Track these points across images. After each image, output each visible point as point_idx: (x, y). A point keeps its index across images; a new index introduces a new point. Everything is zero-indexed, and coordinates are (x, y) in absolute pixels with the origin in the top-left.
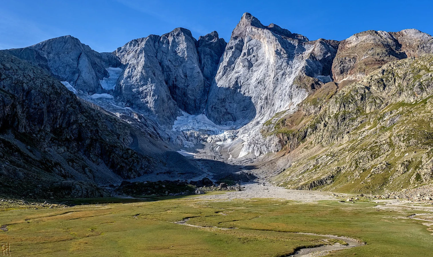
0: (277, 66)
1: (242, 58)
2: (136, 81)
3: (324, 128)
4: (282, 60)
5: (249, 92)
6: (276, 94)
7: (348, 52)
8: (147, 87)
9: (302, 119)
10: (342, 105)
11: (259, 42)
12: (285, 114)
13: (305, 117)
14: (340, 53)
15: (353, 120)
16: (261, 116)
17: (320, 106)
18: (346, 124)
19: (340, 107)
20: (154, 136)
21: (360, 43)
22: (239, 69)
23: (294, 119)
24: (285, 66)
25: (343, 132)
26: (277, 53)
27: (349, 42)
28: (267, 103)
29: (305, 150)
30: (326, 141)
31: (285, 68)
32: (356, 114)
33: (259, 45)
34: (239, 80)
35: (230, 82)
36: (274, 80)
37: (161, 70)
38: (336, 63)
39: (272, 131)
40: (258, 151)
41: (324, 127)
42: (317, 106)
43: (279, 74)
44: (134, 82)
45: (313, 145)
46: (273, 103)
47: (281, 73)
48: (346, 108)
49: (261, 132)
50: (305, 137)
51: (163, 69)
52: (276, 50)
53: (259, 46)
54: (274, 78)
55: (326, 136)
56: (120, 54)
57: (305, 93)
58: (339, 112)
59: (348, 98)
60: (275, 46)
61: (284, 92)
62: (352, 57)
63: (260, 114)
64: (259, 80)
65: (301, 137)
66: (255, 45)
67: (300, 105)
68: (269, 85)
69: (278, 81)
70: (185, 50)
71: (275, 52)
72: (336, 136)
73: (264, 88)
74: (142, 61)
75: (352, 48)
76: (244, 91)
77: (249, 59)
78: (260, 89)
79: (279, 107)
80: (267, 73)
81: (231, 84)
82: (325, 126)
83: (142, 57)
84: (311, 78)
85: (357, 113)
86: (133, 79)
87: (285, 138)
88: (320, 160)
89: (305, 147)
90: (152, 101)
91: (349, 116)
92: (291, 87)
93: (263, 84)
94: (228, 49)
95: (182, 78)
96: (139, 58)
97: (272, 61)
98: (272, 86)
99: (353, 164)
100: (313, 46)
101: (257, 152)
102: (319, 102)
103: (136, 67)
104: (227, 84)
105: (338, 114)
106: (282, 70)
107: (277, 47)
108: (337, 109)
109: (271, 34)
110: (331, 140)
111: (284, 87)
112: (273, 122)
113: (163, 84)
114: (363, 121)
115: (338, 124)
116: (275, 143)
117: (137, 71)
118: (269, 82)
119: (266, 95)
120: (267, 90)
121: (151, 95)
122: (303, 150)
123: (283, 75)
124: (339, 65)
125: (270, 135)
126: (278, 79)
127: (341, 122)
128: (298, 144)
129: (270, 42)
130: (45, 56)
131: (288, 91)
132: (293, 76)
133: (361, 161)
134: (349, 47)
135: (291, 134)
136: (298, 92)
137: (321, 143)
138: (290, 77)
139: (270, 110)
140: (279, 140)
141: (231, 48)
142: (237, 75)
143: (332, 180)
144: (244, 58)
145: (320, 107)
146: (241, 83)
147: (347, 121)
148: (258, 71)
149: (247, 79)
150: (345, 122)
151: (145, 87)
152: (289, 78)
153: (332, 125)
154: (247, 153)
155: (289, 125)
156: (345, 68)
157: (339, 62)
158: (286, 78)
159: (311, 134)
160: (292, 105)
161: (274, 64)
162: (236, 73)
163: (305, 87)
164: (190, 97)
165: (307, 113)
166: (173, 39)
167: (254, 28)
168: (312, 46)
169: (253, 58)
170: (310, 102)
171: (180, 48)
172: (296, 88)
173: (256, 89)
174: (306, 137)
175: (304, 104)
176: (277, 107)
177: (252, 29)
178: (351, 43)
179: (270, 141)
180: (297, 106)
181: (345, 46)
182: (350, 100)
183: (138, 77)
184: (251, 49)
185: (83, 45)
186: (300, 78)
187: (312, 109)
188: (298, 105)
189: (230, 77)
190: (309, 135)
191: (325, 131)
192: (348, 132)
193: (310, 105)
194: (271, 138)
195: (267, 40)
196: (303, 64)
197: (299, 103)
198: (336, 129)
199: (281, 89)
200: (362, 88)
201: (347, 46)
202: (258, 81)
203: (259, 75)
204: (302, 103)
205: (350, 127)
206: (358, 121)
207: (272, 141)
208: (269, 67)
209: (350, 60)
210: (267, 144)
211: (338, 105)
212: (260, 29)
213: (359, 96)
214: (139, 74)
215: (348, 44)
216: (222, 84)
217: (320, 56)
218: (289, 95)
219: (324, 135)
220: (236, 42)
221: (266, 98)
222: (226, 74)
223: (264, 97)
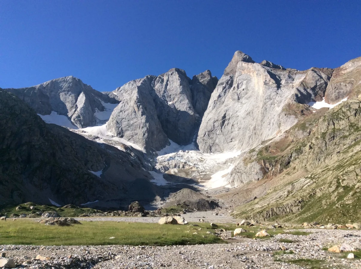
0: (265, 96)
1: (232, 92)
2: (128, 114)
3: (309, 151)
4: (271, 90)
5: (237, 124)
6: (264, 124)
7: (344, 78)
8: (138, 120)
9: (289, 145)
10: (331, 122)
11: (249, 76)
12: (271, 141)
13: (292, 143)
14: (334, 80)
15: (345, 137)
16: (249, 146)
17: (309, 130)
18: (336, 143)
19: (329, 124)
20: (136, 165)
21: (356, 68)
22: (229, 102)
23: (280, 145)
24: (273, 96)
25: (332, 153)
26: (265, 83)
27: (344, 69)
28: (255, 134)
29: (286, 176)
30: (312, 165)
31: (274, 97)
32: (348, 131)
33: (249, 79)
34: (227, 113)
35: (219, 115)
36: (262, 110)
37: (154, 105)
38: (330, 89)
39: (254, 158)
40: (239, 180)
41: (309, 149)
42: (306, 131)
43: (267, 104)
44: (126, 116)
45: (295, 171)
46: (261, 133)
47: (270, 103)
48: (335, 125)
49: (243, 160)
50: (289, 163)
51: (156, 105)
52: (265, 81)
53: (249, 81)
54: (262, 108)
55: (311, 159)
56: (119, 92)
57: (294, 119)
58: (327, 131)
59: (338, 114)
60: (264, 78)
61: (272, 120)
62: (348, 82)
63: (248, 144)
64: (248, 111)
65: (284, 164)
66: (245, 79)
67: (288, 131)
68: (257, 115)
69: (266, 111)
70: (178, 88)
71: (264, 83)
72: (324, 158)
73: (253, 118)
74: (134, 96)
75: (348, 73)
76: (233, 123)
77: (239, 93)
78: (249, 120)
79: (267, 136)
80: (256, 104)
81: (220, 117)
82: (311, 148)
83: (135, 93)
84: (302, 105)
85: (350, 130)
86: (126, 113)
87: (266, 165)
88: (297, 184)
89: (287, 173)
90: (141, 133)
91: (340, 134)
92: (279, 115)
93: (251, 115)
94: (220, 85)
95: (174, 112)
96: (133, 94)
97: (261, 92)
98: (260, 117)
99: (333, 182)
100: (305, 75)
101: (237, 181)
102: (308, 127)
103: (129, 102)
104: (216, 117)
105: (326, 132)
106: (271, 99)
107: (266, 78)
108: (325, 127)
109: (261, 67)
110: (317, 164)
111: (273, 116)
112: (256, 150)
113: (154, 118)
114: (358, 138)
115: (326, 144)
116: (255, 171)
117: (130, 105)
118: (258, 113)
119: (255, 126)
120: (255, 120)
121: (141, 127)
122: (284, 177)
123: (271, 104)
124: (334, 91)
125: (251, 162)
126: (266, 109)
127: (330, 141)
128: (281, 171)
129: (259, 74)
130: (48, 94)
131: (277, 119)
132: (282, 105)
133: (345, 178)
134: (345, 73)
135: (273, 161)
136: (287, 119)
137: (306, 168)
138: (279, 106)
139: (258, 140)
140: (260, 167)
141: (222, 84)
142: (226, 108)
143: (300, 207)
144: (234, 92)
145: (310, 132)
146: (230, 116)
147: (337, 140)
148: (247, 104)
149: (236, 111)
150: (335, 141)
151: (135, 120)
152: (279, 108)
153: (319, 146)
154: (228, 183)
155: (273, 152)
156: (341, 94)
157: (334, 88)
158: (275, 107)
159: (296, 159)
160: (280, 133)
161: (263, 95)
162: (225, 106)
163: (295, 114)
164: (181, 130)
165: (295, 139)
166: (167, 78)
167: (244, 63)
168: (303, 75)
169: (243, 91)
170: (299, 127)
171: (174, 86)
172: (284, 115)
173: (245, 120)
174: (291, 163)
175: (292, 130)
176: (264, 136)
177: (242, 64)
178: (346, 69)
179: (251, 168)
180: (284, 132)
181: (340, 72)
182: (341, 117)
183: (130, 111)
184: (240, 83)
185: (85, 85)
186: (289, 105)
187: (301, 134)
188: (286, 132)
189: (220, 111)
190: (293, 160)
191: (311, 153)
192: (339, 152)
193: (298, 130)
194: (252, 165)
195: (256, 73)
196: (294, 91)
197: (287, 130)
198: (323, 150)
199: (270, 118)
200: (356, 103)
201: (343, 72)
202: (247, 113)
203: (248, 107)
204: (290, 129)
205: (341, 146)
206: (351, 138)
207: (253, 169)
208: (258, 99)
209: (346, 85)
210: (247, 172)
211: (326, 123)
212: (250, 64)
213: (351, 111)
214: (131, 108)
215: (344, 70)
216: (211, 117)
217: (312, 83)
218: (278, 123)
219: (309, 158)
220: (227, 78)
221: (255, 129)
222: (216, 108)
223: (252, 128)
